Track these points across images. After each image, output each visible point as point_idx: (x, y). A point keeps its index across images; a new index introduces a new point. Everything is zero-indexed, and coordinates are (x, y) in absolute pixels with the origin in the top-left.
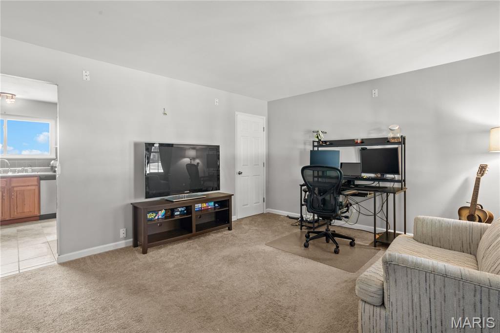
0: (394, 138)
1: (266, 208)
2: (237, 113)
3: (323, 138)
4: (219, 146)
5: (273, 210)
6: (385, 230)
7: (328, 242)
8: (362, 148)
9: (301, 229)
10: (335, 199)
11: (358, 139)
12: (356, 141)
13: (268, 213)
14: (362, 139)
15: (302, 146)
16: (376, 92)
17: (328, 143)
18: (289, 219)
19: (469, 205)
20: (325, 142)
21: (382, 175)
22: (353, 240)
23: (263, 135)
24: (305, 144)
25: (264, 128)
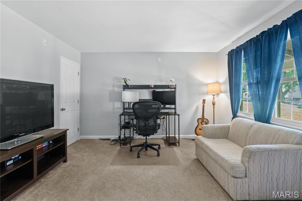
0: (171, 85)
1: (80, 136)
2: (61, 57)
3: (129, 83)
4: (53, 85)
5: (86, 136)
6: (174, 136)
7: (146, 150)
8: (153, 90)
9: (120, 146)
10: (156, 122)
11: (152, 85)
12: (151, 86)
13: (82, 139)
14: (154, 85)
15: (111, 88)
16: (159, 59)
17: (133, 87)
18: (102, 140)
19: (201, 117)
20: (131, 86)
21: (164, 106)
22: (159, 145)
23: (78, 78)
24: (113, 86)
25: (78, 73)
